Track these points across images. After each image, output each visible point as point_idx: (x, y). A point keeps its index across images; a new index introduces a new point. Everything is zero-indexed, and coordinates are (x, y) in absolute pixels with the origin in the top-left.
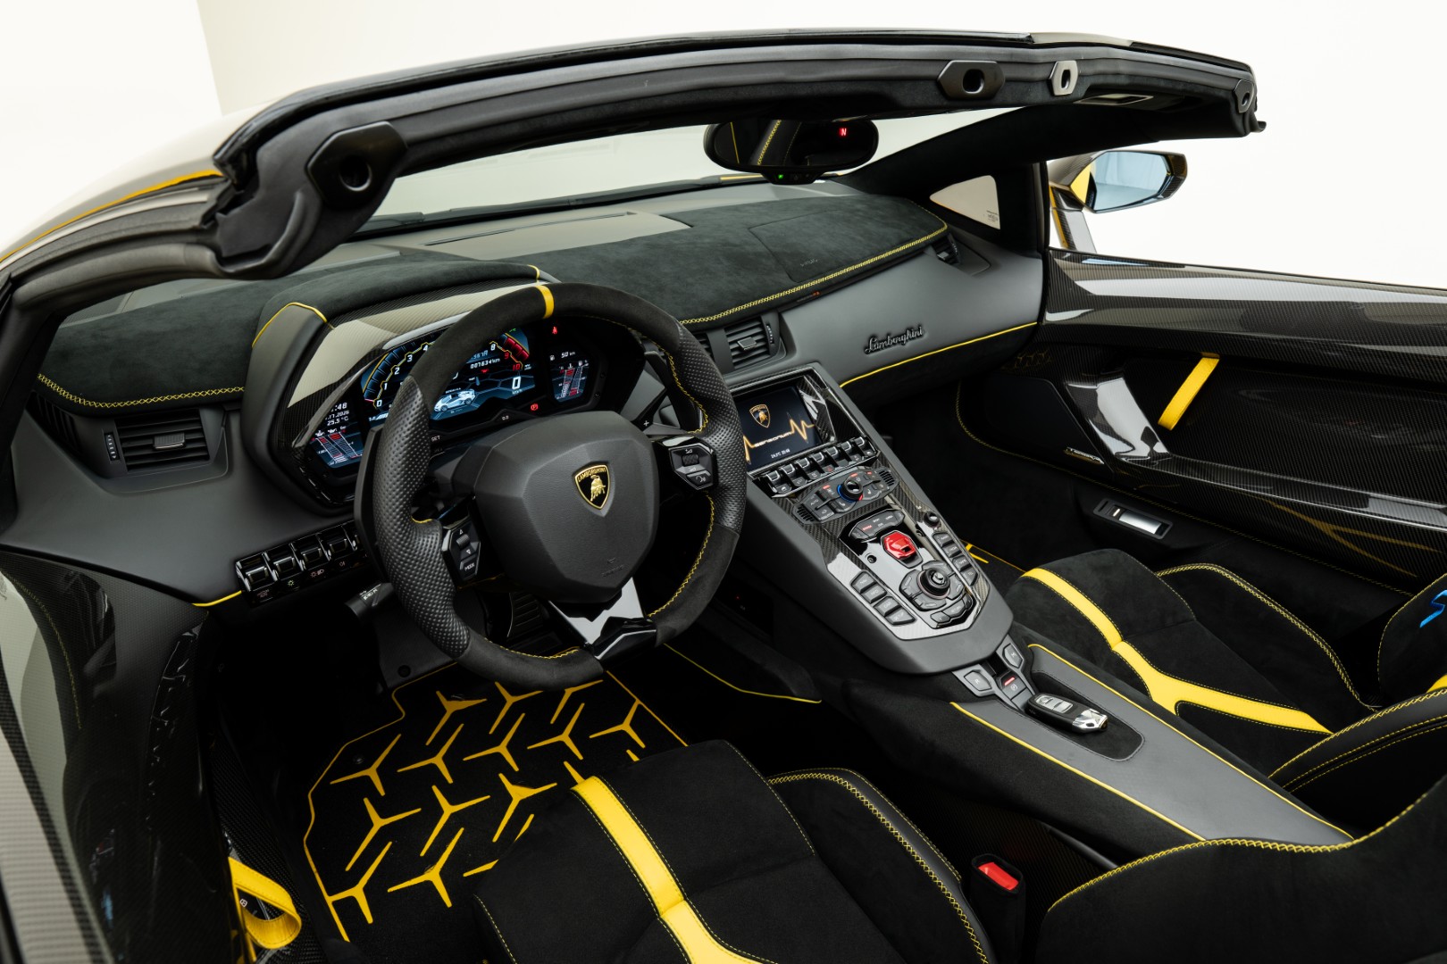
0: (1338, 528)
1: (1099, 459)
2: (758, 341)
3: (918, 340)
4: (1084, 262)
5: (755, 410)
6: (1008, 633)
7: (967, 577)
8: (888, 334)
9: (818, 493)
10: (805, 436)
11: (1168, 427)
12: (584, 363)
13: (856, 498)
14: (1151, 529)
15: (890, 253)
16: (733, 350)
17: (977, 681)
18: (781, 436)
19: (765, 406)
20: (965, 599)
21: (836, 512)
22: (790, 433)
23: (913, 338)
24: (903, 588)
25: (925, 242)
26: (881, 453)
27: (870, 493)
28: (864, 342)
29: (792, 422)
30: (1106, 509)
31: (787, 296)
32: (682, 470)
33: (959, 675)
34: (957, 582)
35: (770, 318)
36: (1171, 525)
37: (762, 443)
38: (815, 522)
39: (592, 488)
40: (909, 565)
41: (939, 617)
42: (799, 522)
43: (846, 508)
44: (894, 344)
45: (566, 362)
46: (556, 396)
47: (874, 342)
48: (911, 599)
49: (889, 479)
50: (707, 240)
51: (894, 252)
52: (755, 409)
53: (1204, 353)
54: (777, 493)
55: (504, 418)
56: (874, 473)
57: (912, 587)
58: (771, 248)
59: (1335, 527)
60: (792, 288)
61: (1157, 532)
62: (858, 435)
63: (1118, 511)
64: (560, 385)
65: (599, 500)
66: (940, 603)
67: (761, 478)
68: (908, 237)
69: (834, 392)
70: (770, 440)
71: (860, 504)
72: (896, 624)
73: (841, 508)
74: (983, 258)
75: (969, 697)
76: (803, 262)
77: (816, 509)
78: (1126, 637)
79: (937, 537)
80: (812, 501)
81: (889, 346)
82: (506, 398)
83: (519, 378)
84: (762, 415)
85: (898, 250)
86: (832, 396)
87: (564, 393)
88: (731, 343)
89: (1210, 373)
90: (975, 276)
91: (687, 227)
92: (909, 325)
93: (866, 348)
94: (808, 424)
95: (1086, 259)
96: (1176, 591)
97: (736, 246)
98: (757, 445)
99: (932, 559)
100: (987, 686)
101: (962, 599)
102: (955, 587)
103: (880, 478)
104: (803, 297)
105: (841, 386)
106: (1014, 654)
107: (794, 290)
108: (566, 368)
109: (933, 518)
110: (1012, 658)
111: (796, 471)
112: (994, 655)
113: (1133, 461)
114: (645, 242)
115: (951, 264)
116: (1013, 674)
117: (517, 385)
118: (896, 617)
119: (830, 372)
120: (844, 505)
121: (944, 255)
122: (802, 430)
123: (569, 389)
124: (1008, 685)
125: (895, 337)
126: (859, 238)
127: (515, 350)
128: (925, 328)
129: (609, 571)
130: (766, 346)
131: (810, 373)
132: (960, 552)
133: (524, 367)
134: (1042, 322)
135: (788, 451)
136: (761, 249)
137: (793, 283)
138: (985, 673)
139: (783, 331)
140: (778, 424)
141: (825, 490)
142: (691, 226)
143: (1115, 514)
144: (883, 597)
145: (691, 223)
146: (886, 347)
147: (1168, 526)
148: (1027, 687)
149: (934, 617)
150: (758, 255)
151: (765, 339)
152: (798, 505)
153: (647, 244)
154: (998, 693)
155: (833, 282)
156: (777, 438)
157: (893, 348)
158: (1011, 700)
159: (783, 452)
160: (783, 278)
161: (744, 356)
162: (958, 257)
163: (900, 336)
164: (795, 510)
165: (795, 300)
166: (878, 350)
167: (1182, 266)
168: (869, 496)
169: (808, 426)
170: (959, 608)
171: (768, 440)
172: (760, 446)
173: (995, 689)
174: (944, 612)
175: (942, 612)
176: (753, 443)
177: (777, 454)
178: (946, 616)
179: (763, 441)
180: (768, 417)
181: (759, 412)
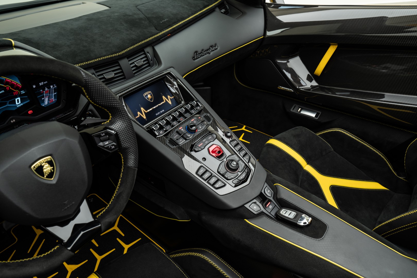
0: (380, 107)
1: (291, 90)
2: (144, 61)
3: (215, 51)
4: (280, 8)
5: (146, 94)
6: (266, 181)
7: (246, 159)
8: (203, 50)
9: (177, 132)
10: (170, 103)
11: (318, 75)
12: (54, 86)
13: (194, 131)
14: (313, 115)
15: (200, 12)
16: (132, 67)
17: (255, 207)
18: (159, 105)
19: (150, 92)
20: (246, 171)
21: (186, 140)
22: (163, 102)
23: (214, 50)
24: (219, 171)
25: (215, 6)
26: (204, 107)
27: (200, 127)
28: (192, 55)
29: (164, 97)
30: (295, 109)
31: (155, 38)
32: (101, 144)
33: (247, 206)
34: (242, 163)
35: (148, 50)
36: (320, 113)
37: (151, 109)
38: (177, 146)
39: (45, 170)
40: (221, 159)
41: (236, 181)
42: (170, 147)
43: (190, 136)
44: (205, 54)
45: (43, 87)
46: (41, 104)
47: (196, 54)
48: (223, 175)
49: (208, 119)
50: (116, 14)
51: (202, 11)
52: (145, 94)
53: (331, 44)
54: (159, 135)
55: (12, 122)
56: (202, 118)
57: (223, 170)
58: (147, 15)
59: (379, 107)
60: (157, 34)
61: (315, 117)
62: (193, 100)
63: (300, 109)
64: (43, 99)
65: (51, 175)
66: (235, 175)
67: (150, 129)
68: (207, 4)
69: (181, 81)
70: (154, 107)
71: (197, 134)
72: (217, 188)
73: (188, 137)
74: (240, 10)
75: (253, 216)
76: (161, 21)
77: (177, 140)
78: (308, 163)
79: (232, 143)
80: (175, 136)
81: (203, 55)
82: (14, 109)
83: (19, 98)
85: (203, 11)
86: (180, 83)
87: (46, 103)
88: (131, 64)
89: (334, 52)
90: (237, 19)
91: (108, 8)
92: (211, 44)
93: (193, 58)
94: (171, 97)
95: (280, 7)
96: (325, 141)
97: (130, 16)
98: (148, 111)
99: (230, 154)
100: (259, 209)
101: (245, 171)
102: (242, 165)
103: (204, 119)
104: (163, 37)
105: (184, 77)
106: (269, 191)
107: (158, 35)
108: (44, 90)
109: (229, 134)
110: (268, 193)
111: (166, 123)
112: (261, 193)
113: (305, 90)
114: (86, 18)
115: (226, 14)
116: (270, 201)
117: (18, 102)
118: (217, 185)
119: (179, 72)
120: (189, 135)
121: (223, 11)
122: (169, 100)
123: (49, 100)
124: (268, 207)
125: (206, 51)
126: (186, 7)
127: (12, 85)
128: (218, 45)
129: (66, 208)
130: (148, 63)
131: (169, 73)
132: (242, 148)
133: (20, 93)
134: (265, 36)
135: (163, 111)
136: (142, 16)
137: (158, 31)
138: (258, 203)
139: (156, 55)
140: (157, 99)
141: (180, 130)
142: (110, 7)
143: (299, 111)
144: (211, 176)
145: (110, 6)
146: (202, 56)
147: (319, 113)
148: (276, 205)
149: (234, 182)
150: (141, 19)
151: (147, 60)
152: (169, 139)
153: (87, 19)
154: (264, 211)
155: (176, 29)
156: (157, 106)
157: (205, 56)
158: (270, 213)
159: (161, 112)
160: (153, 30)
161: (139, 69)
162: (229, 10)
163: (208, 50)
164: (167, 142)
165: (159, 40)
166: (199, 58)
167: (317, 6)
168: (201, 128)
169: (171, 98)
170: (244, 175)
171: (153, 107)
172: (150, 111)
173: (263, 209)
174: (238, 179)
175: (237, 179)
176: (146, 110)
177: (159, 113)
178: (238, 180)
179: (151, 108)
180: (152, 97)
181: (148, 95)
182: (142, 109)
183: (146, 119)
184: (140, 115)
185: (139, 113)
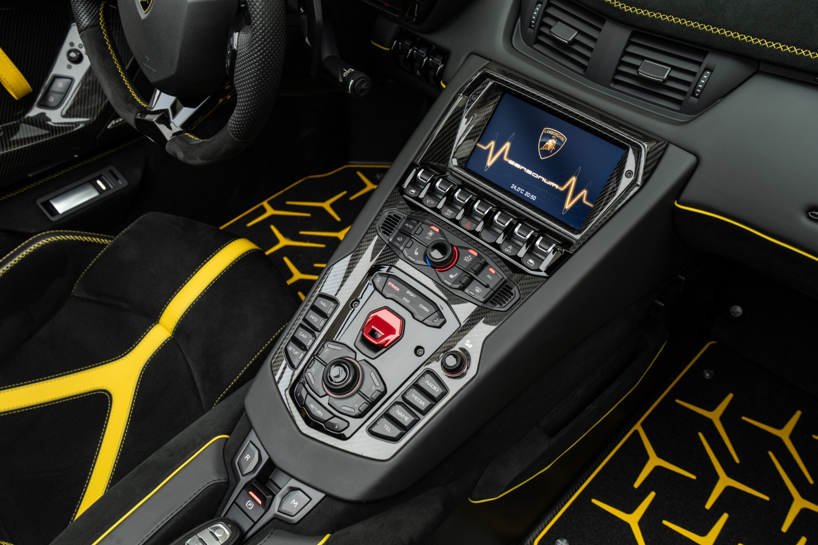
5: (552, 133)
10: (568, 205)
17: (248, 458)
18: (544, 180)
22: (557, 187)
29: (573, 180)
33: (252, 436)
37: (518, 166)
52: (551, 131)
70: (529, 172)
84: (551, 143)
94: (588, 199)
98: (511, 162)
110: (293, 502)
116: (268, 505)
122: (574, 197)
124: (252, 496)
135: (533, 198)
138: (260, 466)
140: (557, 167)
154: (239, 486)
156: (538, 176)
159: (527, 195)
169: (584, 201)
170: (320, 413)
171: (527, 169)
172: (513, 166)
173: (244, 480)
174: (308, 395)
175: (308, 393)
176: (509, 157)
177: (520, 190)
178: (304, 398)
179: (522, 165)
180: (554, 151)
181: (552, 138)
182: (507, 145)
183: (487, 167)
184: (488, 150)
185: (492, 144)
